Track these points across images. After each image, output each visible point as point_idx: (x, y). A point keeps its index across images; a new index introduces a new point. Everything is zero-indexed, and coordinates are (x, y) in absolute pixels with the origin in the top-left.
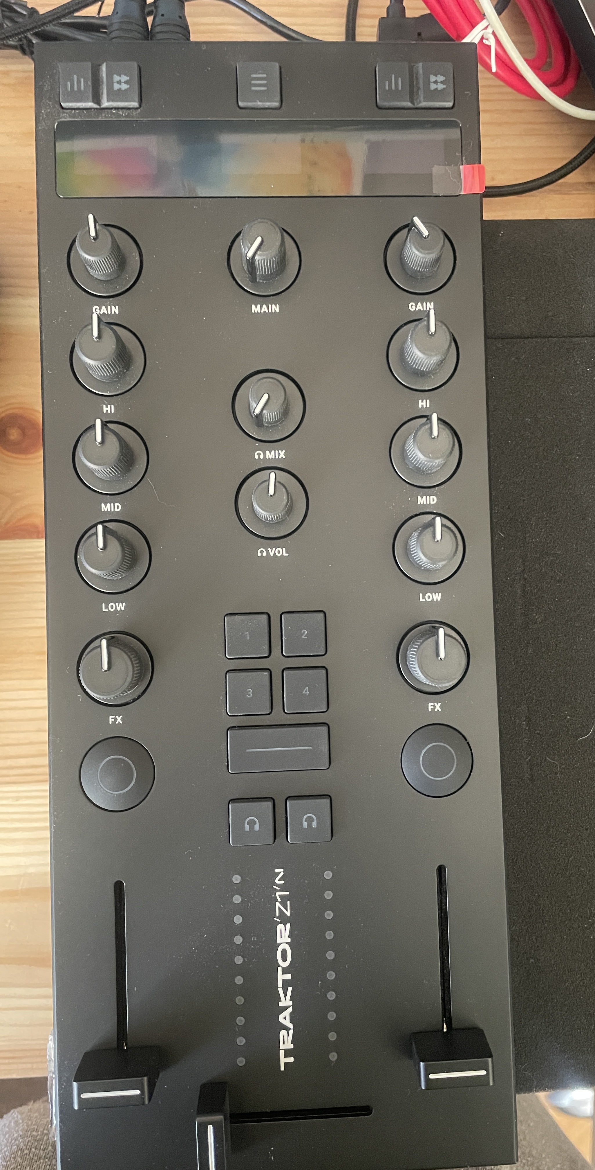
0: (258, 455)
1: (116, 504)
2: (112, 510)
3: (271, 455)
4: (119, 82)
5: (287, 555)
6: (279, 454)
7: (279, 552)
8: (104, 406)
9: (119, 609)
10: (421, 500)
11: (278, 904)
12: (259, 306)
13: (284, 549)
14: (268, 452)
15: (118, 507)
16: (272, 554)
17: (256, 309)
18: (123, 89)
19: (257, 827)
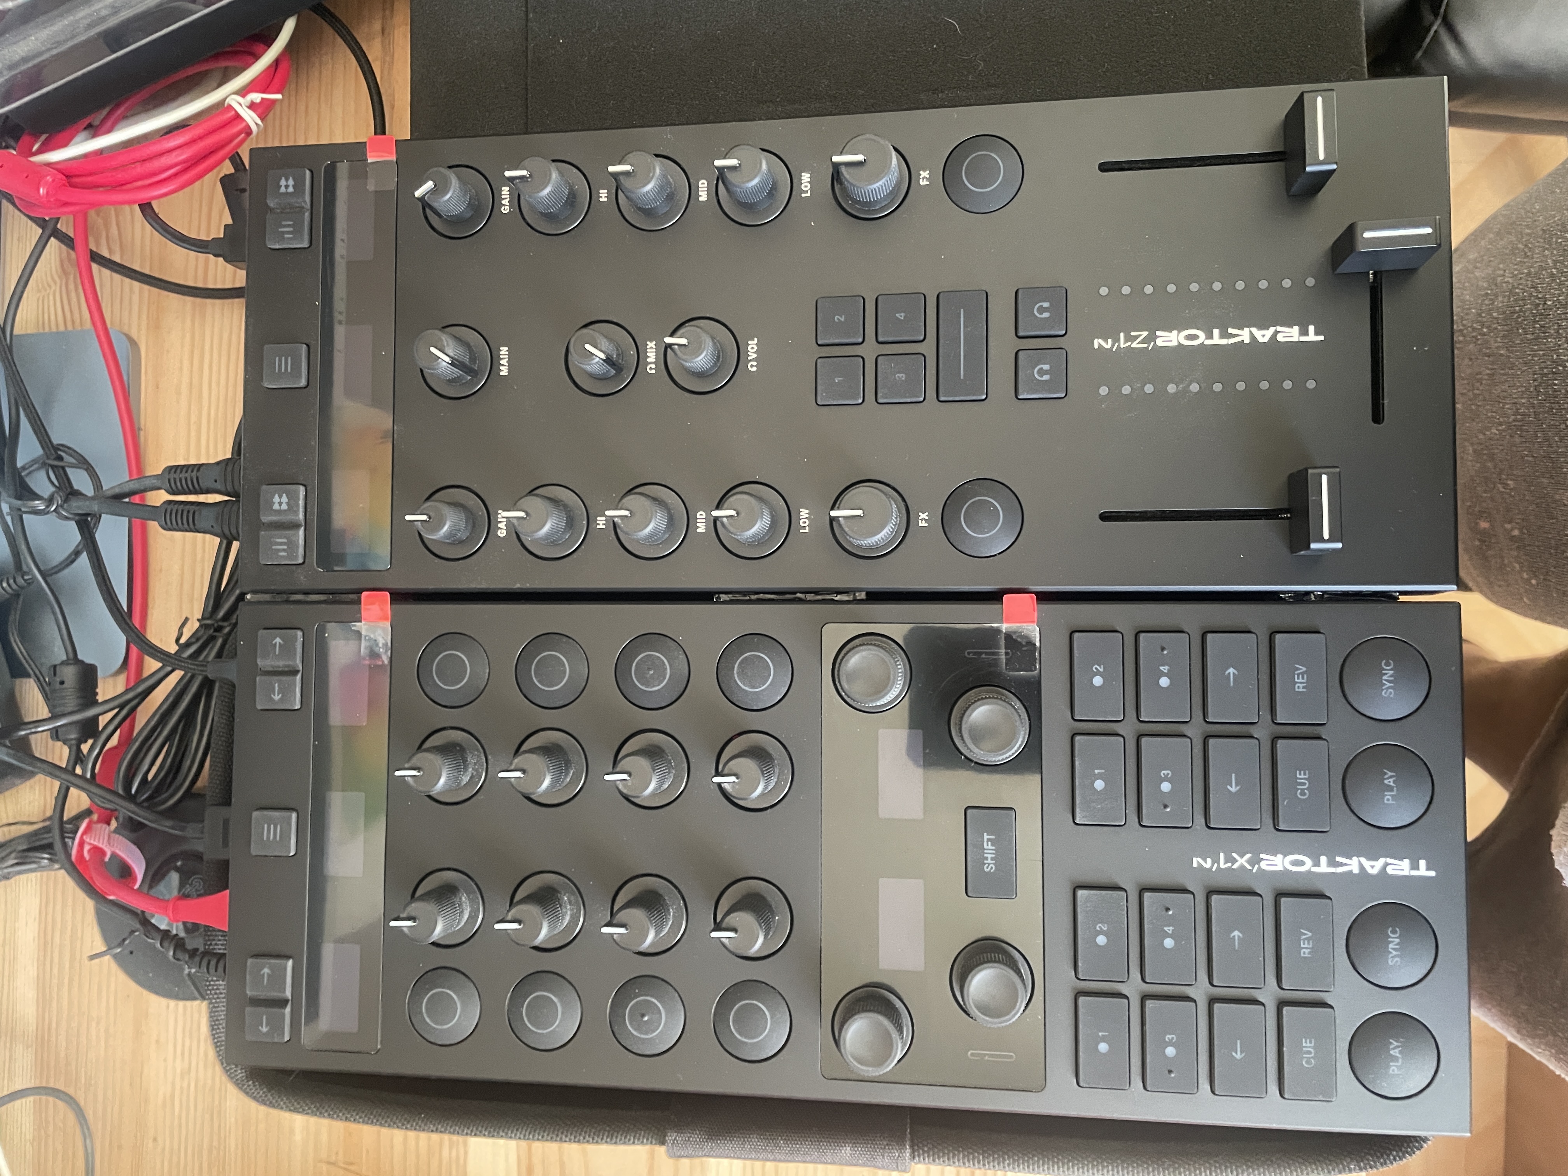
0: (651, 369)
1: (698, 516)
2: (704, 521)
3: (652, 356)
4: (280, 504)
5: (756, 339)
6: (651, 348)
7: (753, 348)
8: (598, 527)
9: (807, 516)
10: (703, 197)
11: (1134, 345)
12: (501, 368)
13: (749, 342)
14: (649, 360)
15: (701, 515)
16: (755, 356)
17: (504, 371)
18: (287, 500)
19: (1046, 367)
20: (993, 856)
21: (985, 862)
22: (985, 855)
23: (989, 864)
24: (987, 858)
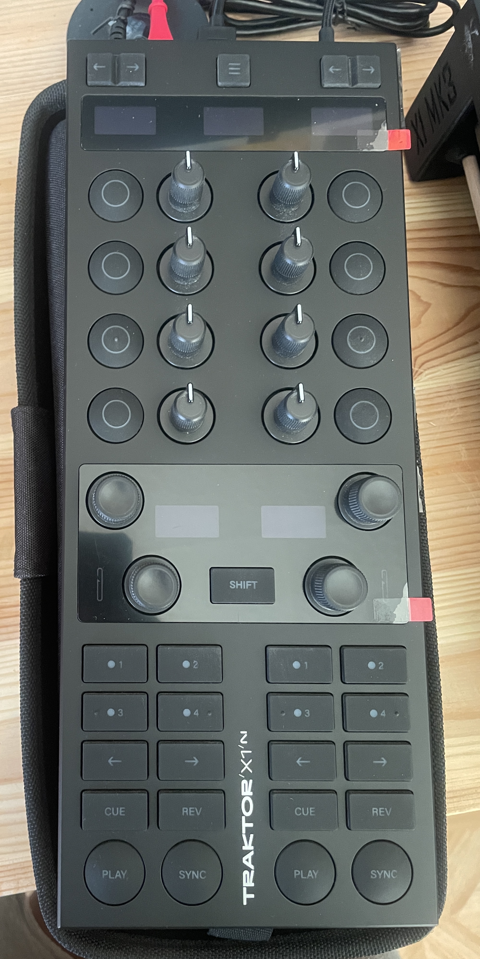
20: (241, 587)
21: (237, 582)
22: (241, 582)
23: (235, 584)
24: (239, 583)
